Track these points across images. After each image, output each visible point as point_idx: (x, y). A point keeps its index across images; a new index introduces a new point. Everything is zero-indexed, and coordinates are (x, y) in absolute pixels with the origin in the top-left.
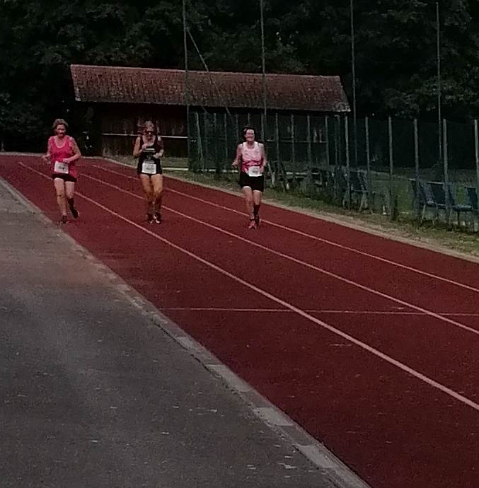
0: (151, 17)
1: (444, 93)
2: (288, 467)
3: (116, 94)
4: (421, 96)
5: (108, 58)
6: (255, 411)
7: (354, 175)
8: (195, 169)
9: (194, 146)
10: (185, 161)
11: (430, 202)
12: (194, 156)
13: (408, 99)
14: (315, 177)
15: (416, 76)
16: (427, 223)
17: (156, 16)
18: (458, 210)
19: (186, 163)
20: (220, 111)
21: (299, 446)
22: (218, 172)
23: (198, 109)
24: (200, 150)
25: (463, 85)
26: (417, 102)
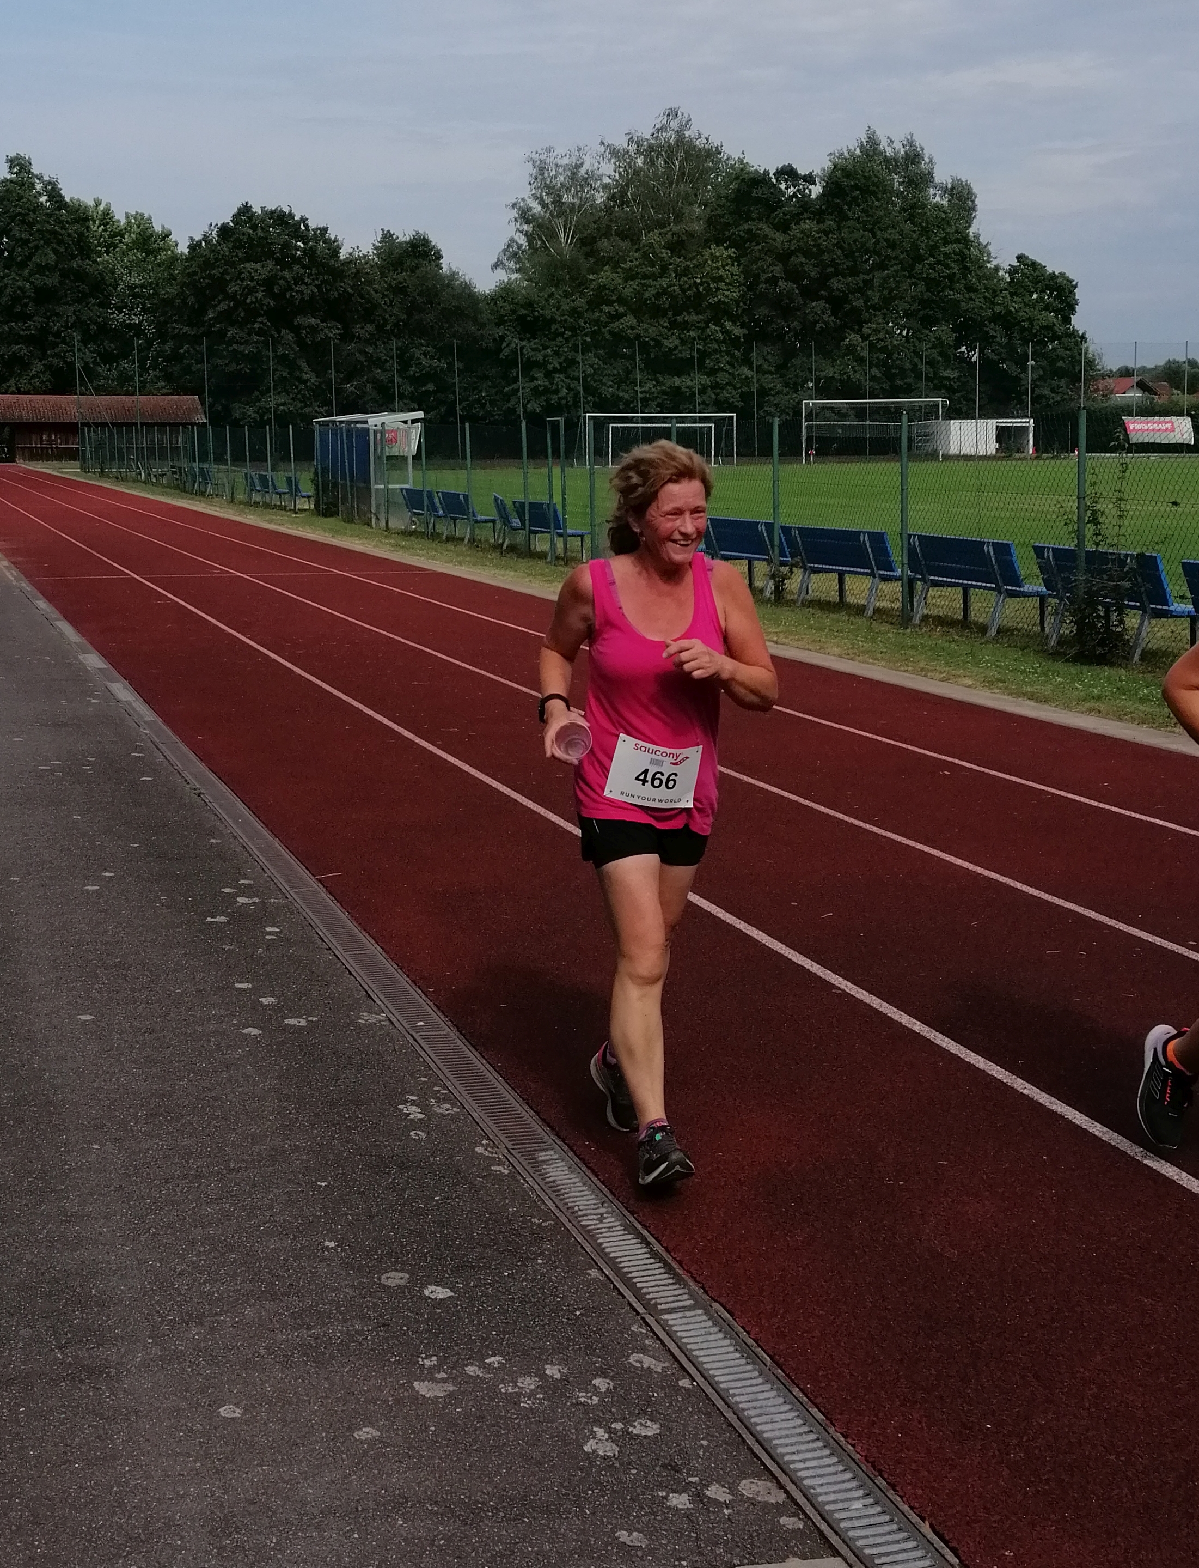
0: (53, 356)
1: (278, 405)
2: (94, 701)
3: (27, 416)
4: (260, 408)
5: (18, 389)
6: (81, 657)
7: (202, 469)
8: (85, 469)
9: (84, 452)
10: (78, 463)
11: (258, 488)
12: (84, 460)
13: (251, 411)
14: (174, 473)
15: (256, 393)
16: (256, 504)
17: (56, 355)
18: (280, 494)
19: (79, 466)
20: (104, 425)
21: (108, 684)
22: (102, 471)
23: (88, 425)
24: (88, 455)
25: (293, 399)
26: (258, 413)
